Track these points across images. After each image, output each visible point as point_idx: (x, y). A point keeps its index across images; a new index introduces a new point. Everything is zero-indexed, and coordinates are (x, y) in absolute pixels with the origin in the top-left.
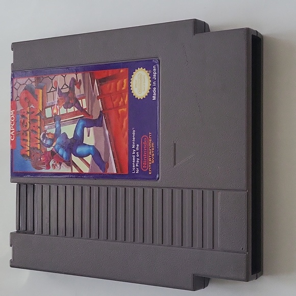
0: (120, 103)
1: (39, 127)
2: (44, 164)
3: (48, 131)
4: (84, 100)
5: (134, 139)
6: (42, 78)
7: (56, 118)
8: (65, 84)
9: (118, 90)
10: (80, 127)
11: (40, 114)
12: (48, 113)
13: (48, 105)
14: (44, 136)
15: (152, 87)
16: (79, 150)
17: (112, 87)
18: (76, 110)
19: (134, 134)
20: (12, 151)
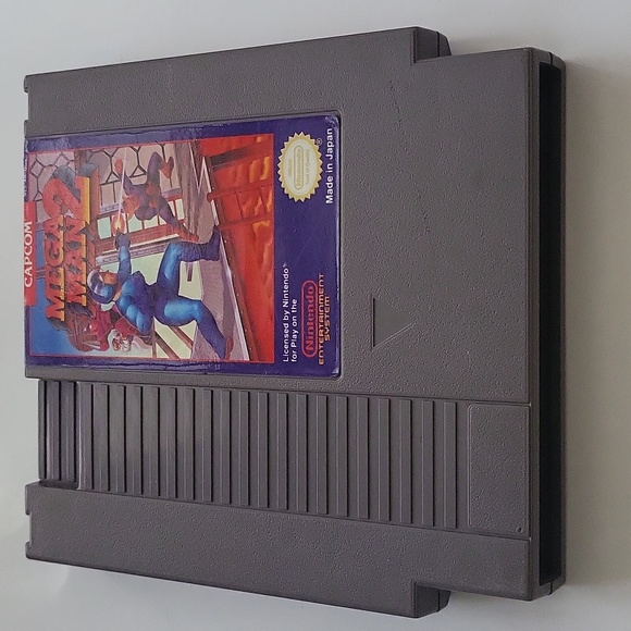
0: (256, 210)
1: (84, 260)
2: (95, 338)
3: (104, 268)
4: (179, 202)
5: (286, 287)
6: (89, 154)
7: (120, 240)
8: (139, 166)
9: (251, 181)
10: (171, 262)
11: (86, 230)
12: (104, 229)
13: (102, 212)
14: (95, 279)
15: (324, 175)
16: (170, 309)
17: (239, 174)
18: (163, 222)
19: (286, 276)
20: (27, 310)
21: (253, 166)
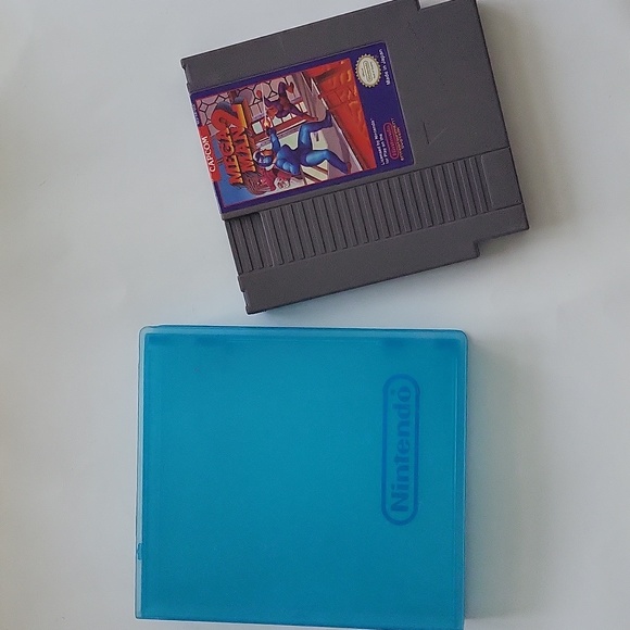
0: (349, 97)
1: (248, 148)
2: (266, 186)
3: (262, 149)
4: (302, 104)
5: (375, 130)
6: (238, 92)
7: (270, 131)
8: (272, 91)
9: (342, 84)
10: (304, 135)
11: (245, 132)
12: (258, 128)
13: (254, 120)
14: (258, 156)
15: (382, 72)
16: (309, 158)
17: (335, 81)
18: (294, 116)
19: (373, 124)
20: (215, 184)
21: (342, 77)
